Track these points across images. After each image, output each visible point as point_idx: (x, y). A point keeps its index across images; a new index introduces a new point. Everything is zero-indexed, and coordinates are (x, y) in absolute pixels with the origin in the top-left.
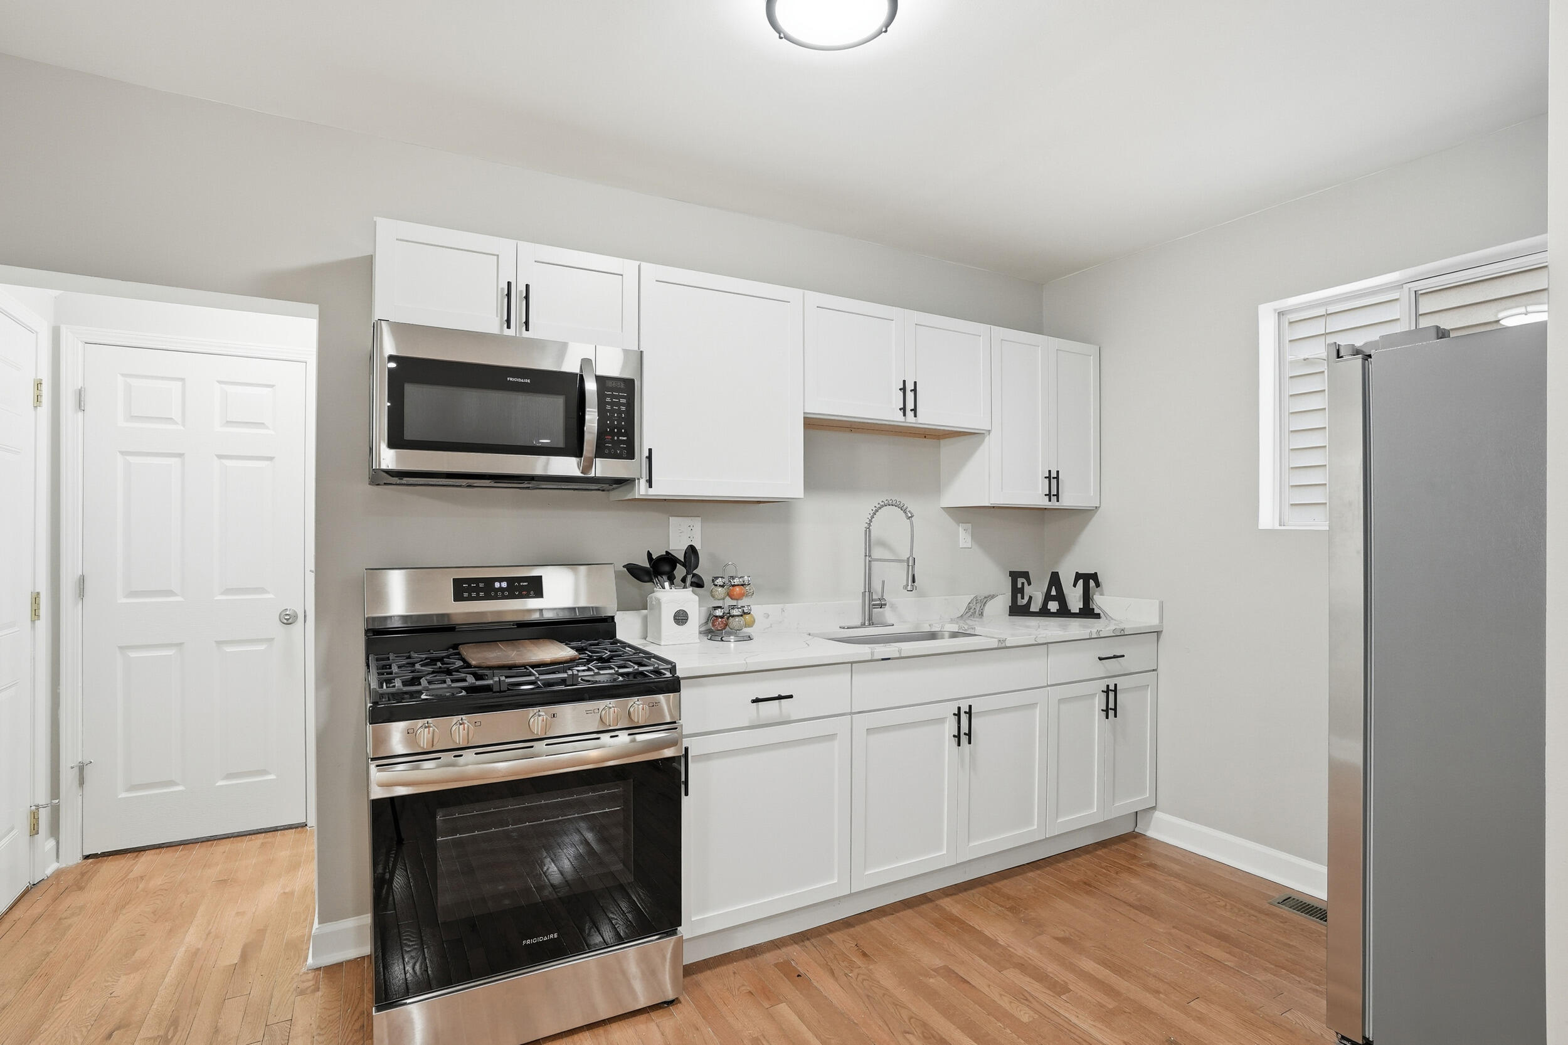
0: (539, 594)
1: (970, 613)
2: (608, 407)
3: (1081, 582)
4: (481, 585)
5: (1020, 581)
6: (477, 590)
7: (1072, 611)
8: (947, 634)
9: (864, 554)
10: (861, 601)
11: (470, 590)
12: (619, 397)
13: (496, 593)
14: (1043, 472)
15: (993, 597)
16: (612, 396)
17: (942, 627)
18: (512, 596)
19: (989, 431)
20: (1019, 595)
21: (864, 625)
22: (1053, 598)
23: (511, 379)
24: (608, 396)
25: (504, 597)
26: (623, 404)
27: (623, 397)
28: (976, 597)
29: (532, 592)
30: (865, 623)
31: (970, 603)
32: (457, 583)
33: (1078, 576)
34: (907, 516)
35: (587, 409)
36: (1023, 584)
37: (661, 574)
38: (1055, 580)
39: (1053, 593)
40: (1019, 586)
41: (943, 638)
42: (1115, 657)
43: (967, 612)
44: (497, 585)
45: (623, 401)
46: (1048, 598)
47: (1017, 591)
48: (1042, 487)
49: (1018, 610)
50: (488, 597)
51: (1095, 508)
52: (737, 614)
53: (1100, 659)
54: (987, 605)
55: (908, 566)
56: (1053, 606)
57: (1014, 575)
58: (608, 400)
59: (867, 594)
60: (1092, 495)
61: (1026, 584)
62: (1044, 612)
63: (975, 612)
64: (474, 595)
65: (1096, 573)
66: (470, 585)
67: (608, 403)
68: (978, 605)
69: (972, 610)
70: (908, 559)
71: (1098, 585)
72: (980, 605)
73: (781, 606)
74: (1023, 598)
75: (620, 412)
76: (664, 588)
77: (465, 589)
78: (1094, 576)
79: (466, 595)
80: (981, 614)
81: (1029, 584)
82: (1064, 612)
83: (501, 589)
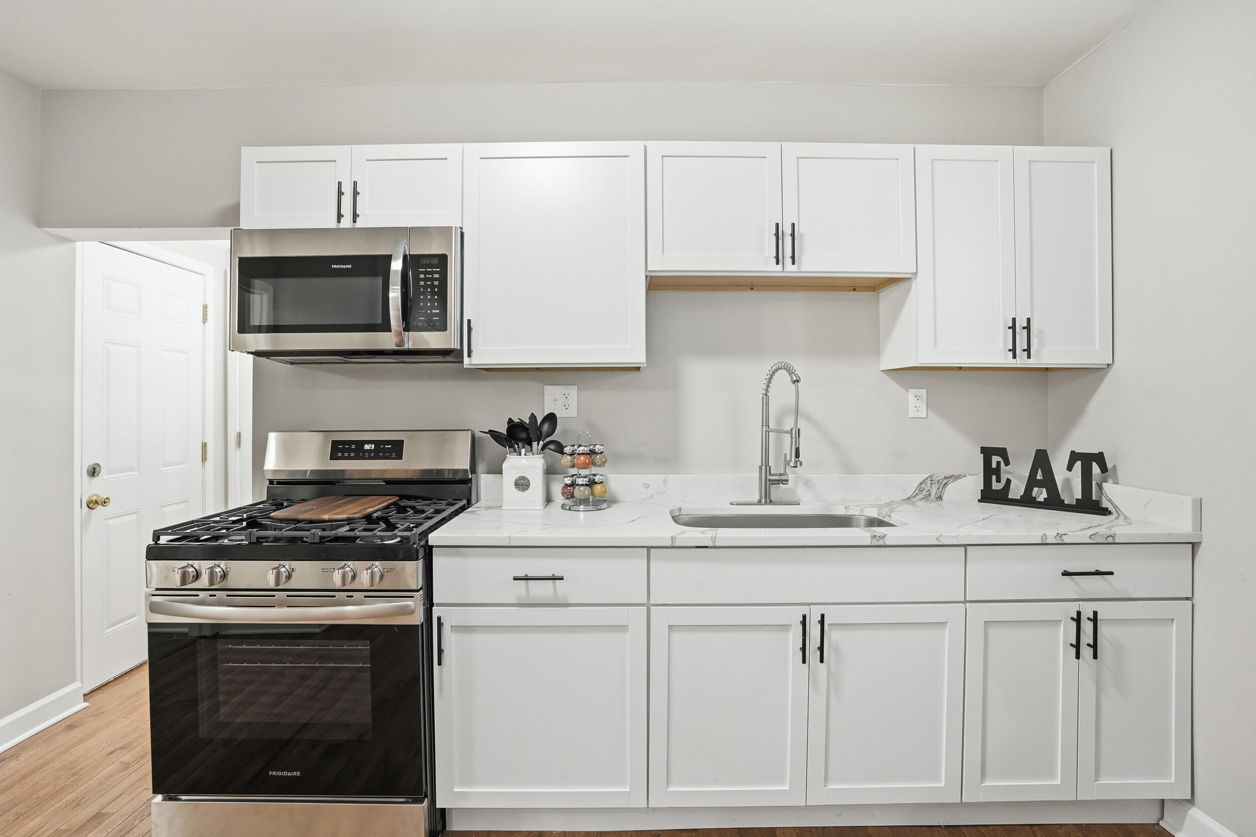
0: (399, 457)
1: (922, 496)
2: (422, 283)
3: (1078, 465)
4: (353, 446)
5: (995, 459)
6: (350, 450)
7: (1066, 502)
8: (862, 522)
9: (761, 424)
10: (758, 475)
11: (343, 451)
12: (432, 273)
13: (364, 455)
14: (1005, 322)
15: (957, 477)
16: (425, 273)
17: (862, 510)
18: (377, 457)
19: (916, 274)
20: (994, 477)
21: (760, 502)
22: (1040, 484)
23: (335, 266)
24: (422, 273)
25: (370, 458)
26: (436, 279)
27: (436, 272)
28: (931, 477)
29: (394, 454)
30: (760, 500)
31: (921, 484)
32: (335, 444)
33: (1074, 457)
34: (792, 379)
35: (391, 287)
36: (998, 463)
37: (517, 440)
38: (1042, 460)
39: (1039, 476)
40: (994, 465)
41: (858, 526)
42: (1098, 573)
43: (917, 494)
44: (367, 447)
45: (436, 276)
46: (1032, 482)
47: (990, 472)
48: (1004, 339)
49: (989, 496)
50: (357, 457)
51: (1106, 367)
52: (582, 483)
53: (1066, 574)
54: (948, 488)
55: (792, 438)
56: (1041, 495)
57: (987, 453)
58: (422, 276)
59: (763, 468)
60: (1097, 348)
61: (1002, 464)
62: (1027, 501)
63: (930, 495)
64: (346, 454)
65: (1101, 454)
66: (344, 446)
67: (422, 279)
68: (935, 487)
69: (924, 492)
70: (792, 429)
71: (1104, 469)
72: (937, 487)
73: (663, 476)
74: (998, 480)
75: (433, 287)
76: (520, 454)
77: (340, 449)
78: (1099, 458)
79: (340, 454)
80: (940, 498)
81: (1007, 463)
82: (1055, 503)
83: (369, 451)
